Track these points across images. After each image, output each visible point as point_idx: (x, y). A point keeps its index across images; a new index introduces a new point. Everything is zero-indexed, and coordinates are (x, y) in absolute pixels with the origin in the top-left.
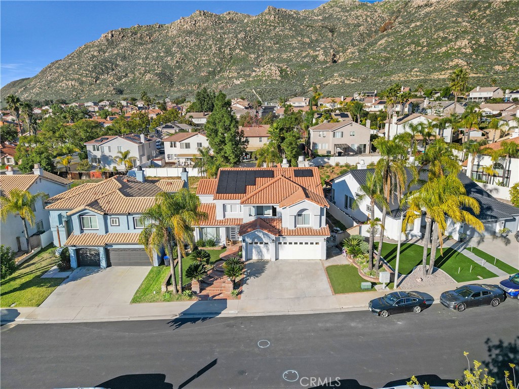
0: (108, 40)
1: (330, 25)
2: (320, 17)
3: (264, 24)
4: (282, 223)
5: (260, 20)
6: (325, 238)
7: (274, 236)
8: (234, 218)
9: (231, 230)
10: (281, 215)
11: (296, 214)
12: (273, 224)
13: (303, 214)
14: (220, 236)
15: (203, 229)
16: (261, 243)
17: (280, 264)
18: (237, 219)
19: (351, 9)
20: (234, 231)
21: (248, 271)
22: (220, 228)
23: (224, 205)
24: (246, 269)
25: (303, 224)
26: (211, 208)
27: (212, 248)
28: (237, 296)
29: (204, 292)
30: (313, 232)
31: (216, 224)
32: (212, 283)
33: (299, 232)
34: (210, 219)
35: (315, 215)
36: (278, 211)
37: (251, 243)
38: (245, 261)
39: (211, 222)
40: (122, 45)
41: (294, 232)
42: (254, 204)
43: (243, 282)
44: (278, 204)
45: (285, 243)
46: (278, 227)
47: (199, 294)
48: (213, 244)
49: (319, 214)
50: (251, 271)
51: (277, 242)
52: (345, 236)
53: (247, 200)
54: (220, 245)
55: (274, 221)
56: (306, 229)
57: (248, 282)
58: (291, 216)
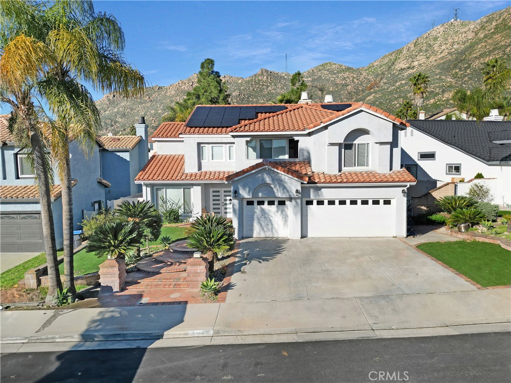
0: (109, 100)
1: (319, 84)
2: (309, 79)
3: (256, 83)
4: (311, 167)
5: (254, 81)
6: (405, 189)
7: (299, 180)
8: (217, 170)
9: (211, 194)
10: (309, 153)
11: (342, 141)
12: (294, 168)
13: (355, 144)
14: (192, 204)
15: (160, 190)
16: (271, 203)
17: (313, 243)
18: (224, 173)
19: (338, 72)
20: (219, 196)
21: (244, 252)
22: (192, 189)
23: (199, 144)
24: (239, 250)
25: (355, 166)
26: (179, 160)
27: (174, 225)
28: (216, 295)
29: (132, 290)
30: (378, 177)
31: (183, 177)
32: (157, 270)
33: (349, 177)
34: (172, 172)
35: (382, 143)
36: (301, 145)
37: (250, 203)
38: (237, 238)
39: (175, 176)
40: (122, 104)
41: (338, 178)
42: (256, 131)
43: (232, 269)
44: (301, 131)
45: (320, 203)
46: (304, 172)
47: (118, 294)
48: (175, 217)
49: (391, 140)
50: (252, 253)
51: (305, 200)
52: (427, 202)
53: (243, 127)
54: (191, 220)
55: (296, 165)
56: (363, 173)
57: (243, 269)
58: (332, 144)
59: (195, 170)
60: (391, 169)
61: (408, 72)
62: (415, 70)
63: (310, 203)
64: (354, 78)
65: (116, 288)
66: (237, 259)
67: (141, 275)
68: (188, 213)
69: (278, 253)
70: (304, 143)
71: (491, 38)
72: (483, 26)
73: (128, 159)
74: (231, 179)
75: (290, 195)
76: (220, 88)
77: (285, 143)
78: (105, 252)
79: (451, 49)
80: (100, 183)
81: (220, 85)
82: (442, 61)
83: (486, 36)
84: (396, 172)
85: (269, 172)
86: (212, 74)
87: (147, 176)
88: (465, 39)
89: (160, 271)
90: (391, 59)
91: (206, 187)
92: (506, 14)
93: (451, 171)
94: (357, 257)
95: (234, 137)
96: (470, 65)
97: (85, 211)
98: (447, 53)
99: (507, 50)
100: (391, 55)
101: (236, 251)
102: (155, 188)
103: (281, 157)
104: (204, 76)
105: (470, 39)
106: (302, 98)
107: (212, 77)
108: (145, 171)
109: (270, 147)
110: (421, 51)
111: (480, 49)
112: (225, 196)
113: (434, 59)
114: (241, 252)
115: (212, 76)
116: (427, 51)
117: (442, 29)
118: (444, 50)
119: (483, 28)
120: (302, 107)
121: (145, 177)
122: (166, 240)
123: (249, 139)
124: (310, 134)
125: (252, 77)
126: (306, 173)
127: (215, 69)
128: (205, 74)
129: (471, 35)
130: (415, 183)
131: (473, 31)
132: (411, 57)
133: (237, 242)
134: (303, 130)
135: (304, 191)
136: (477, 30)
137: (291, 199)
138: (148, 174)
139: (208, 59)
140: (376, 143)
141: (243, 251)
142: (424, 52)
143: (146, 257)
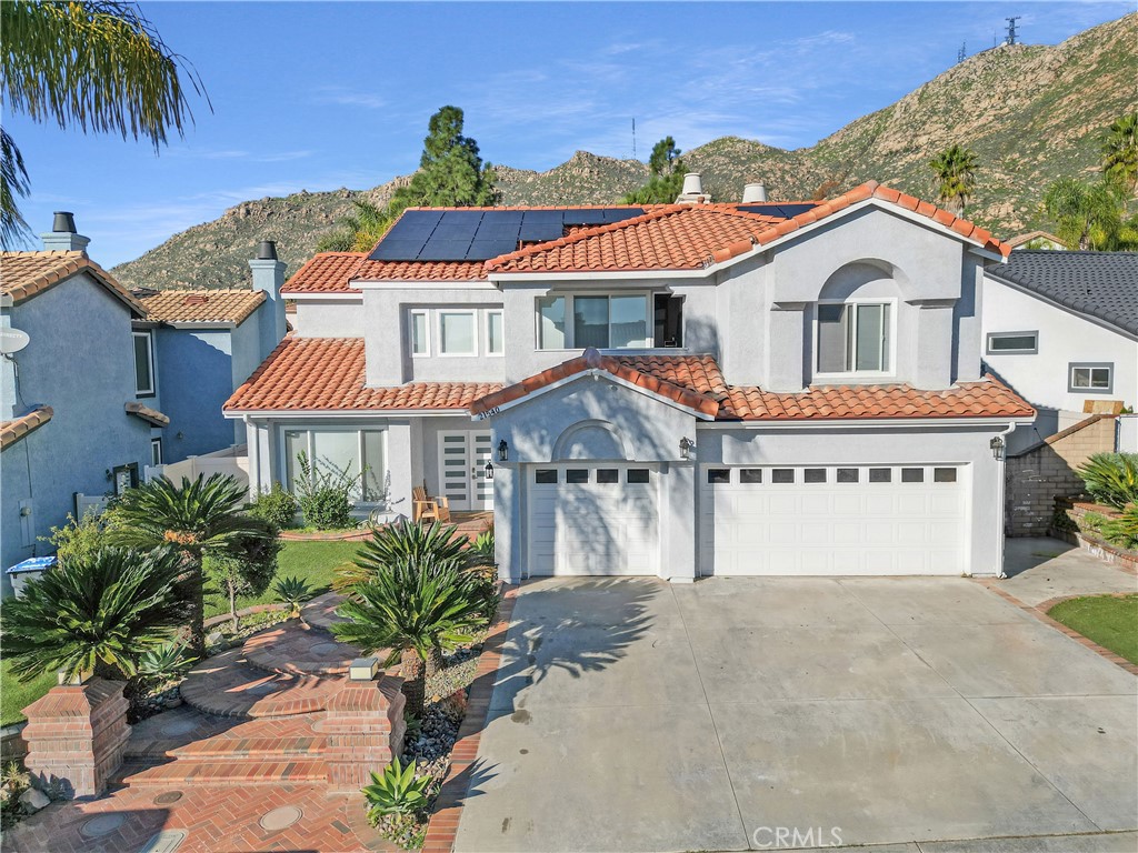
0: (237, 221)
3: (568, 184)
4: (720, 371)
5: (561, 178)
6: (1001, 435)
7: (691, 410)
8: (456, 379)
9: (441, 445)
10: (714, 333)
11: (814, 297)
12: (672, 376)
13: (850, 307)
14: (386, 474)
15: (298, 437)
16: (607, 477)
17: (733, 596)
18: (476, 387)
19: (749, 159)
20: (462, 451)
21: (528, 634)
22: (385, 433)
23: (405, 308)
24: (514, 624)
25: (849, 368)
26: (351, 354)
27: (332, 535)
28: (422, 820)
29: (142, 791)
30: (921, 401)
31: (360, 401)
32: (238, 710)
33: (836, 402)
34: (332, 384)
35: (928, 304)
36: (688, 310)
37: (546, 477)
38: (508, 581)
39: (337, 396)
40: (267, 230)
41: (804, 403)
42: (563, 271)
43: (483, 702)
44: (693, 268)
45: (750, 476)
46: (701, 386)
47: (87, 808)
48: (336, 512)
49: (956, 293)
50: (550, 635)
51: (705, 467)
52: (1040, 469)
53: (527, 259)
54: (382, 519)
55: (678, 364)
56: (873, 390)
57: (522, 704)
58: (783, 306)
59: (394, 380)
60: (953, 379)
61: (904, 160)
62: (920, 155)
63: (720, 475)
64: (784, 172)
65: (84, 785)
66: (503, 662)
67: (186, 726)
68: (374, 501)
69: (630, 638)
70: (699, 304)
71: (1090, 83)
72: (1072, 56)
73: (228, 351)
74: (488, 408)
75: (658, 455)
76: (478, 176)
77: (644, 310)
78: (47, 661)
79: (1001, 108)
80: (132, 415)
81: (477, 171)
82: (981, 136)
83: (1078, 80)
84: (969, 387)
85: (602, 389)
86: (457, 143)
87: (258, 396)
88: (1032, 86)
89: (250, 713)
90: (866, 131)
91: (425, 429)
92: (1124, 29)
93: (1081, 382)
94: (875, 652)
95: (500, 285)
96: (1043, 143)
97: (81, 496)
98: (992, 118)
99: (1126, 109)
100: (867, 120)
101: (502, 627)
102: (283, 429)
103: (632, 345)
104: (438, 148)
105: (1043, 86)
106: (685, 191)
107: (456, 152)
108: (257, 384)
109: (603, 323)
110: (934, 112)
111: (1065, 108)
112: (480, 451)
113: (964, 129)
114: (516, 633)
115: (457, 149)
116: (947, 111)
117: (980, 63)
118: (985, 109)
119: (1072, 60)
120: (690, 209)
121: (253, 401)
122: (292, 590)
123: (543, 292)
124: (716, 279)
125: (558, 169)
126: (706, 388)
127: (466, 134)
128: (440, 144)
129: (1045, 78)
130: (1033, 419)
131: (1049, 68)
132: (912, 126)
133: (507, 595)
134: (696, 267)
135: (705, 443)
136: (1059, 64)
137: (665, 466)
138: (263, 391)
139: (448, 108)
140: (911, 303)
141: (522, 628)
142: (940, 114)
143: (224, 649)
